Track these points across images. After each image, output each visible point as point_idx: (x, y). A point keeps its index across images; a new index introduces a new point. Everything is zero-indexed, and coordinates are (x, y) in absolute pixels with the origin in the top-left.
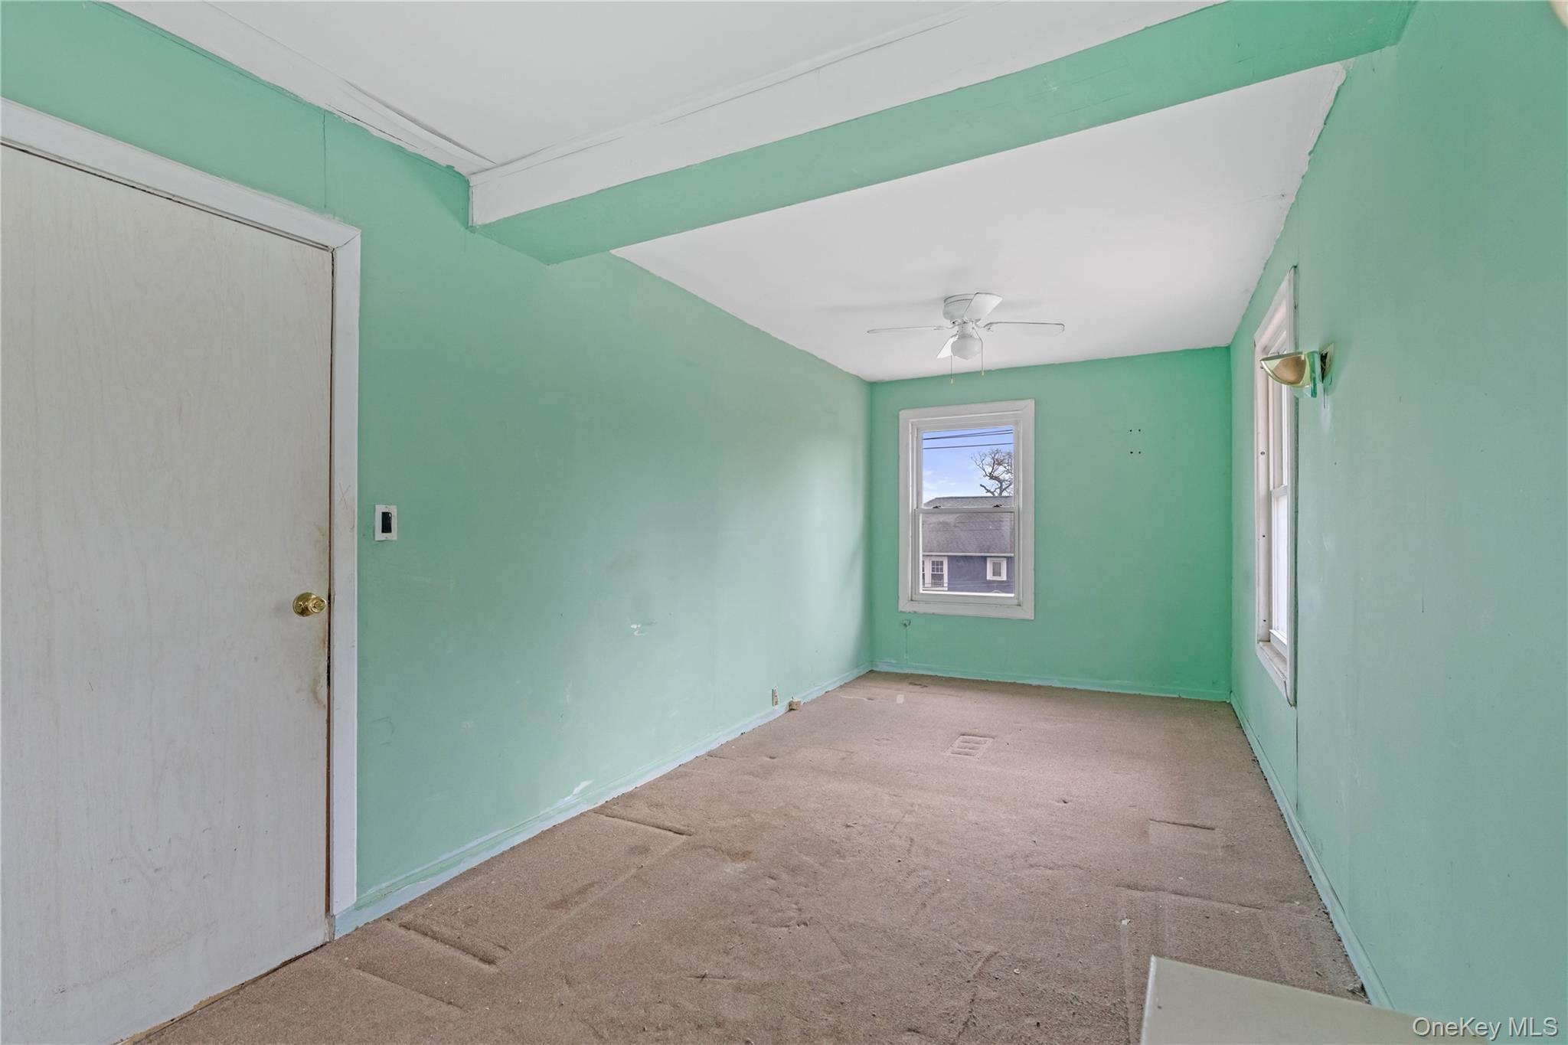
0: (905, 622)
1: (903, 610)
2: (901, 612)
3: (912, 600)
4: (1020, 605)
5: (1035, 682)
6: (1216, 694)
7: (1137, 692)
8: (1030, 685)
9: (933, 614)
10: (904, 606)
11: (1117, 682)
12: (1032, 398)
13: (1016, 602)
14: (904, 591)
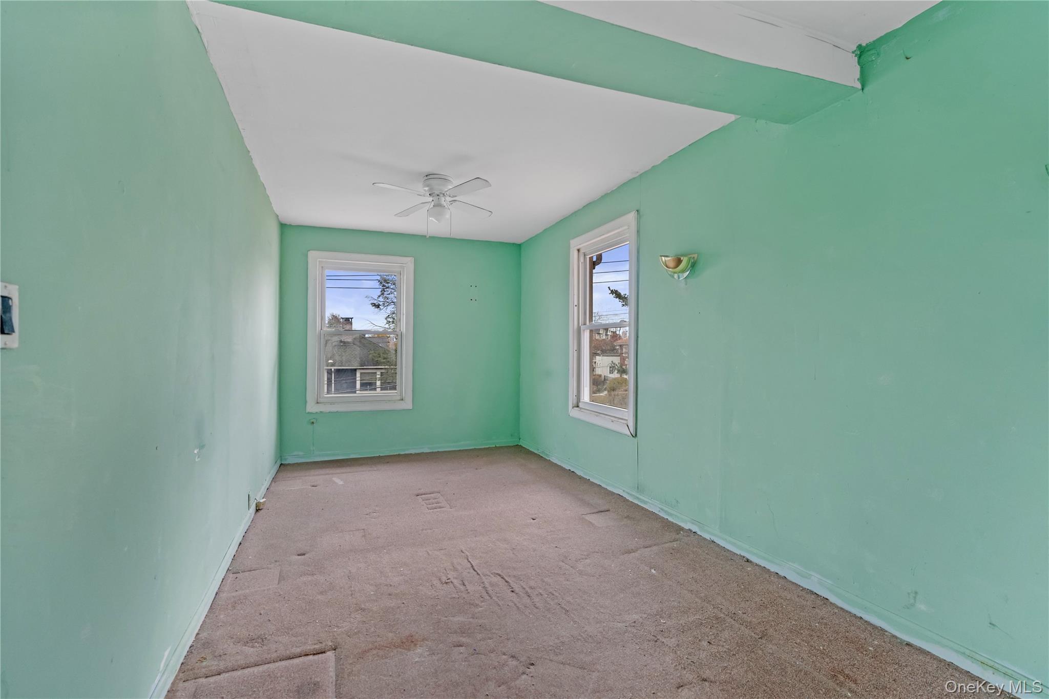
0: (312, 421)
1: (310, 411)
2: (309, 413)
3: (317, 403)
4: (402, 400)
5: (413, 452)
6: (510, 442)
7: (473, 448)
8: (411, 454)
9: (337, 412)
10: (311, 407)
11: (462, 443)
12: (413, 257)
13: (399, 398)
14: (311, 397)
